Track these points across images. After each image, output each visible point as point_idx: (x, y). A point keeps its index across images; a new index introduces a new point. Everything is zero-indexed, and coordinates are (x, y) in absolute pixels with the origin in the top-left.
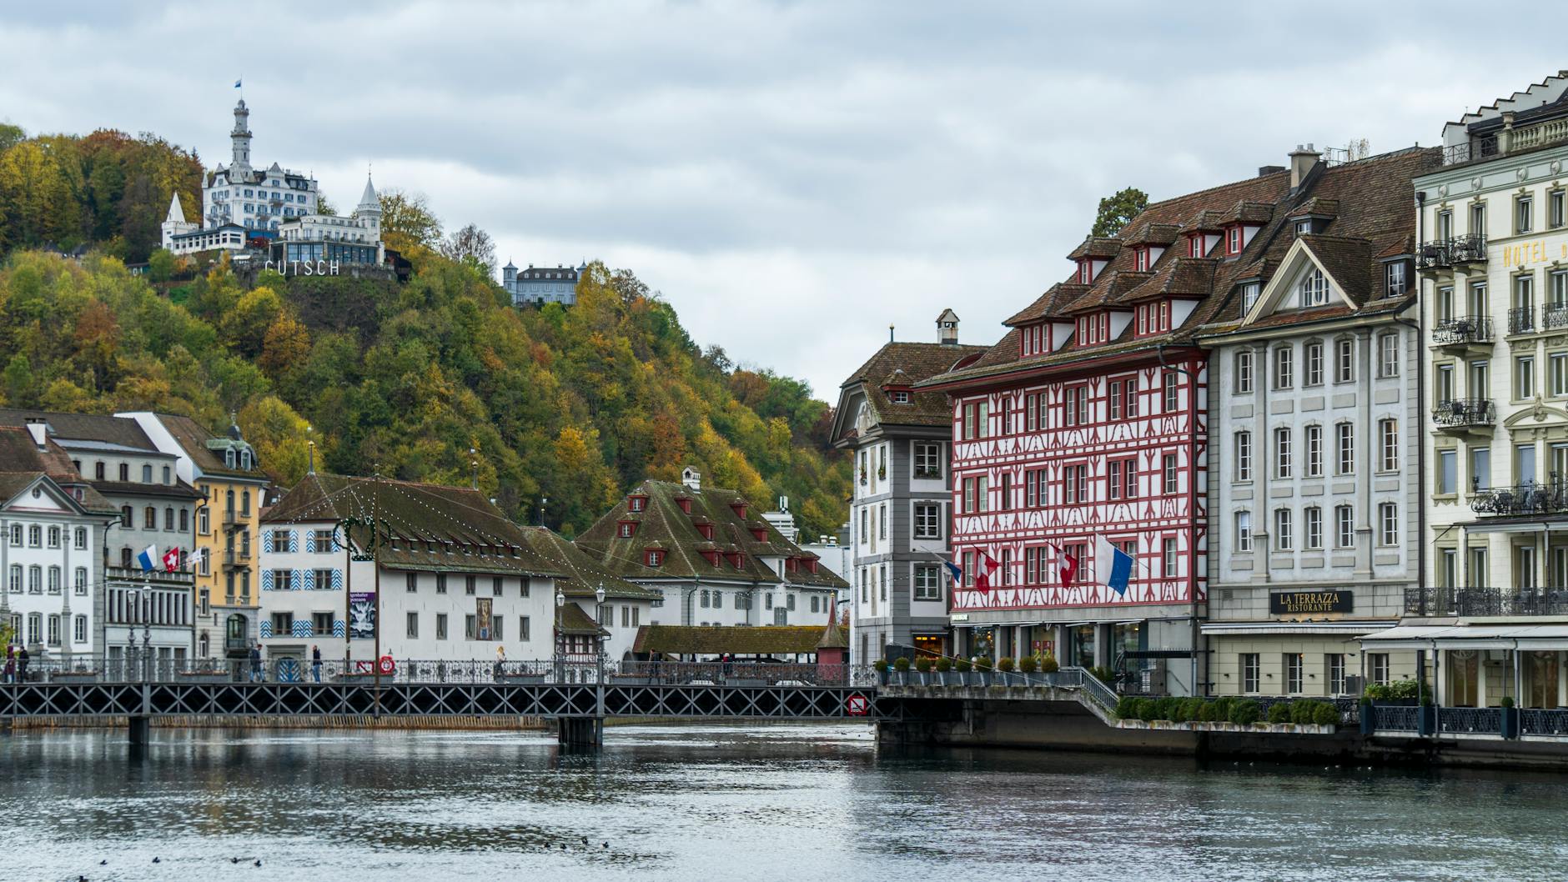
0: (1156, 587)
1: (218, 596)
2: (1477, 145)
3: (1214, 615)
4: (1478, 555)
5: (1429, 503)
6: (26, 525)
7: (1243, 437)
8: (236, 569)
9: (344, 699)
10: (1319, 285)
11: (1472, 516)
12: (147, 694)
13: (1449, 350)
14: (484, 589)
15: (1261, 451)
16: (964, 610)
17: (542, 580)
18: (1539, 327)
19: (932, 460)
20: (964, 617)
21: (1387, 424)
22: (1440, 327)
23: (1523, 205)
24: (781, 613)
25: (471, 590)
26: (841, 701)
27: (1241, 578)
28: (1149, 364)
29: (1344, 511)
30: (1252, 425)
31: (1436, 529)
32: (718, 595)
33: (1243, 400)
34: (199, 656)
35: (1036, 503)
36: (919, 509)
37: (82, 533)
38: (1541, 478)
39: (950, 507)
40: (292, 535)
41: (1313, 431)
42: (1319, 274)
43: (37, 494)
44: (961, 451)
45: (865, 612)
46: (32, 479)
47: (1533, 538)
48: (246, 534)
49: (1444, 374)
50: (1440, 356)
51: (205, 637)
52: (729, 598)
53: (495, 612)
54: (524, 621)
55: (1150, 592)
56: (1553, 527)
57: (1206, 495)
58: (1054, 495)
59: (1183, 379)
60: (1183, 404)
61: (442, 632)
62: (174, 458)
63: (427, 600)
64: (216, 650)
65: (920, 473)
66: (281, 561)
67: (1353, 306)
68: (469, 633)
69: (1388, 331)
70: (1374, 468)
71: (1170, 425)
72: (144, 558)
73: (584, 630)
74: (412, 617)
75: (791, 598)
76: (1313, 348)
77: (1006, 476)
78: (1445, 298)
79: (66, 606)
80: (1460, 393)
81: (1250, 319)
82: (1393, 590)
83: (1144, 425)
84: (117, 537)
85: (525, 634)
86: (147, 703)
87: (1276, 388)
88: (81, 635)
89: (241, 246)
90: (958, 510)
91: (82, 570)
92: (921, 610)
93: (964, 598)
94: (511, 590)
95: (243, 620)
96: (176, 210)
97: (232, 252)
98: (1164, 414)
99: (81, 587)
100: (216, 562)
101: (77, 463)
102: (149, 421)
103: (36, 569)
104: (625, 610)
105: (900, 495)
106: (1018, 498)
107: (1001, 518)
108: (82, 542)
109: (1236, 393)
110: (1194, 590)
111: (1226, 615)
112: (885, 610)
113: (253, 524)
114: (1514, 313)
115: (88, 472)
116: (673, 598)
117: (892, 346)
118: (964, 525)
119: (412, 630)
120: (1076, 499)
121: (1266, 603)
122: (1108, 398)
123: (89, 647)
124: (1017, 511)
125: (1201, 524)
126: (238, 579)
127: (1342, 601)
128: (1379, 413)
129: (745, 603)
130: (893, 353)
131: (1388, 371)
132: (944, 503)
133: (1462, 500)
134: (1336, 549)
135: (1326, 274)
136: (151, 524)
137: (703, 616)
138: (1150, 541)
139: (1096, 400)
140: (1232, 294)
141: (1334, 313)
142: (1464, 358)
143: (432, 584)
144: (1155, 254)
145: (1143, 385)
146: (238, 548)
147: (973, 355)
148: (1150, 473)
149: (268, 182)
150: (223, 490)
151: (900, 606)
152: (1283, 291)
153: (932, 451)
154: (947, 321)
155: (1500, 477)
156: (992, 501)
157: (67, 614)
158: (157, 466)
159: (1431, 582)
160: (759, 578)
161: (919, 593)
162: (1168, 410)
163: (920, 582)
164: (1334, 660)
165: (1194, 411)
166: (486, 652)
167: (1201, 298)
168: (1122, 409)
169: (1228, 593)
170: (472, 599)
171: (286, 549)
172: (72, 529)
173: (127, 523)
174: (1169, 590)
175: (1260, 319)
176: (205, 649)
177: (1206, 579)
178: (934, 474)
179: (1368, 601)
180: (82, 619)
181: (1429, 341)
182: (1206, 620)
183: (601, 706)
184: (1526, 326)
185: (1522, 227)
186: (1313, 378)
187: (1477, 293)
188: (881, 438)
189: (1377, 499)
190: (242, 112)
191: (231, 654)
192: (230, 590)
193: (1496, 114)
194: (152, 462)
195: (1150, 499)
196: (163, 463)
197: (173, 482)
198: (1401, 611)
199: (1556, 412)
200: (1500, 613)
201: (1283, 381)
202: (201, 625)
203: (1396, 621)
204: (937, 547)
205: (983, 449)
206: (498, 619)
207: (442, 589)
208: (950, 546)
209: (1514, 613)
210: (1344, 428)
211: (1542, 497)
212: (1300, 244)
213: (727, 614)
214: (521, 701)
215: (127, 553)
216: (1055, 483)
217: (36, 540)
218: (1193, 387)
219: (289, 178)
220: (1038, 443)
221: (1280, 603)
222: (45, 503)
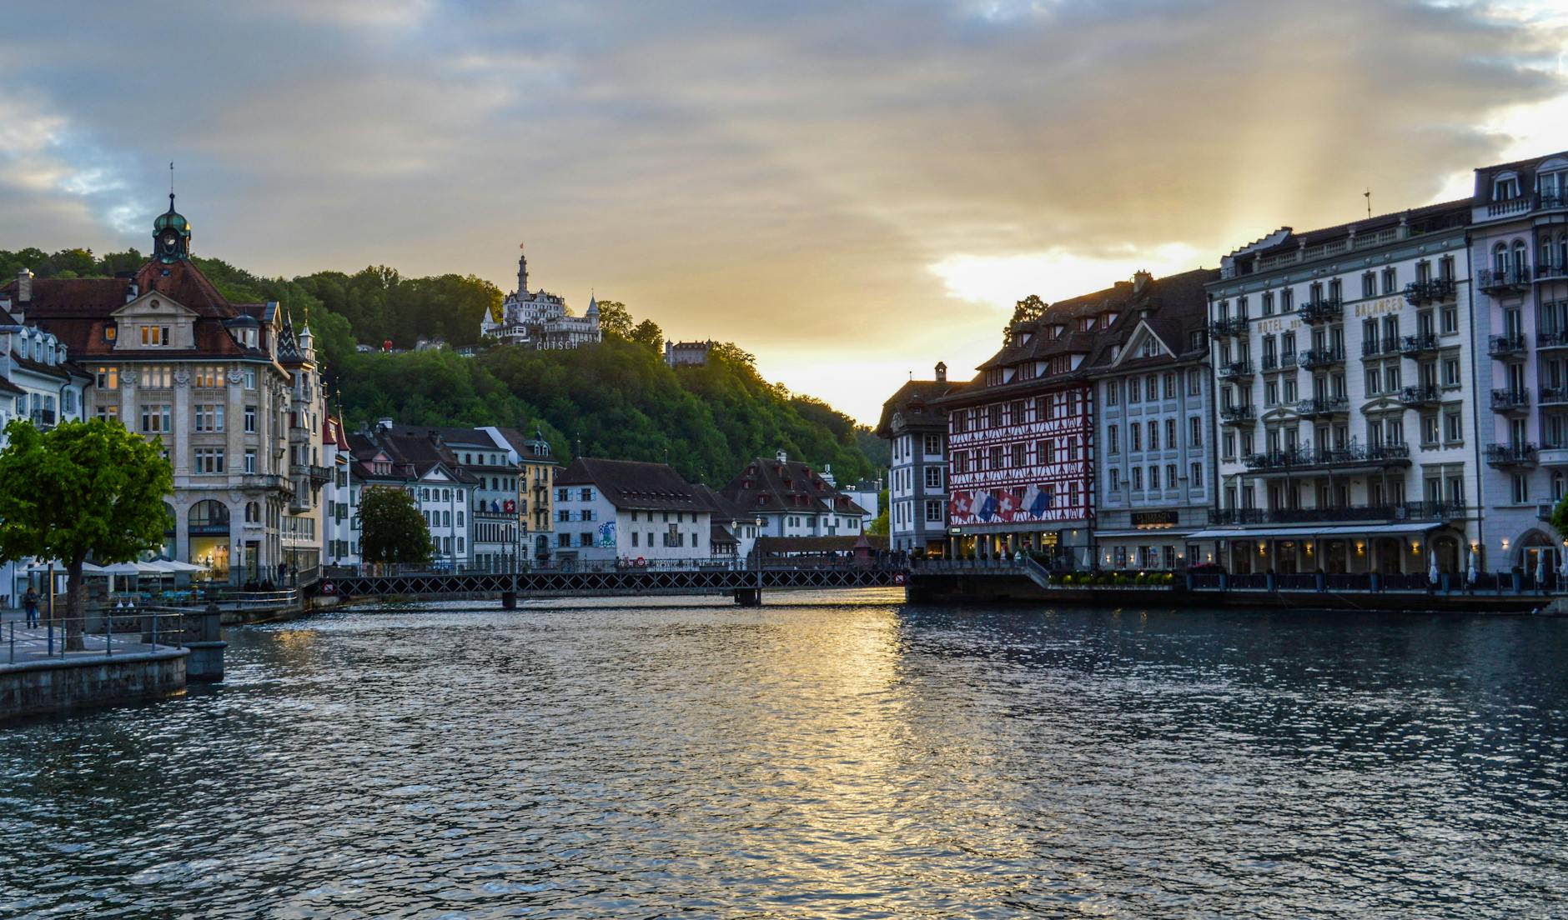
0: (1066, 512)
1: (531, 526)
2: (1239, 268)
3: (1099, 526)
4: (1248, 491)
5: (1220, 463)
6: (431, 489)
7: (1113, 429)
8: (540, 511)
9: (621, 581)
10: (1154, 345)
11: (1245, 469)
12: (515, 580)
13: (1229, 379)
14: (673, 520)
15: (1124, 438)
16: (957, 526)
17: (704, 513)
18: (1280, 366)
19: (935, 445)
20: (958, 530)
21: (1195, 421)
22: (1223, 367)
23: (1268, 299)
24: (832, 529)
25: (666, 520)
26: (890, 577)
27: (1115, 505)
28: (1059, 390)
29: (1171, 468)
30: (1117, 421)
31: (1225, 477)
32: (798, 519)
33: (1113, 409)
34: (522, 559)
35: (997, 466)
36: (929, 471)
37: (460, 494)
38: (1283, 448)
39: (947, 470)
40: (569, 492)
41: (1153, 425)
42: (1154, 338)
43: (436, 473)
44: (954, 439)
45: (899, 528)
46: (434, 464)
47: (1280, 480)
48: (546, 492)
49: (1226, 392)
50: (1224, 383)
51: (525, 548)
52: (803, 520)
53: (679, 531)
54: (695, 536)
55: (1063, 514)
56: (1292, 474)
57: (1093, 461)
58: (1007, 462)
59: (1079, 398)
60: (1079, 411)
61: (651, 543)
62: (507, 451)
63: (642, 526)
64: (531, 556)
65: (928, 452)
66: (563, 506)
67: (1174, 356)
68: (666, 543)
69: (1194, 370)
70: (1188, 444)
71: (1072, 423)
72: (494, 505)
73: (726, 540)
74: (635, 535)
75: (837, 521)
76: (1151, 379)
77: (979, 452)
78: (1225, 350)
79: (453, 533)
80: (1236, 402)
81: (1116, 364)
82: (1201, 511)
83: (1057, 423)
84: (478, 494)
85: (695, 543)
86: (514, 585)
87: (1131, 402)
88: (461, 549)
89: (524, 335)
90: (952, 471)
91: (461, 513)
92: (930, 526)
93: (956, 520)
94: (687, 520)
95: (545, 539)
96: (488, 315)
97: (519, 338)
98: (1068, 417)
99: (461, 523)
100: (530, 506)
101: (456, 455)
102: (493, 432)
103: (437, 513)
104: (748, 529)
105: (918, 463)
106: (986, 464)
107: (977, 475)
108: (460, 498)
109: (1109, 405)
110: (1087, 513)
111: (1106, 526)
112: (910, 527)
113: (549, 485)
114: (1264, 358)
115: (462, 460)
116: (773, 523)
117: (911, 382)
118: (957, 480)
119: (635, 542)
120: (1019, 463)
121: (1129, 519)
122: (1036, 409)
123: (465, 555)
124: (985, 471)
125: (1091, 476)
126: (542, 516)
127: (1171, 516)
128: (1190, 413)
129: (813, 523)
130: (912, 387)
131: (1195, 392)
132: (942, 468)
133: (1239, 461)
134: (1168, 489)
135: (1158, 338)
136: (495, 487)
137: (790, 531)
138: (1062, 486)
139: (1029, 410)
140: (1104, 350)
141: (1164, 360)
142: (1237, 383)
143: (646, 517)
144: (1059, 331)
145: (1056, 401)
146: (542, 499)
147: (958, 387)
148: (1061, 449)
149: (538, 299)
150: (533, 468)
151: (919, 524)
152: (1134, 349)
153: (935, 439)
154: (941, 368)
155: (1260, 447)
156: (972, 466)
157: (453, 537)
158: (499, 455)
159: (1222, 506)
160: (821, 510)
161: (930, 517)
162: (1071, 415)
163: (930, 511)
164: (1168, 549)
165: (1085, 415)
166: (676, 553)
167: (1087, 354)
168: (1045, 415)
169: (1107, 514)
170: (666, 525)
171: (566, 499)
172: (455, 491)
173: (483, 487)
174: (1074, 513)
175: (1123, 363)
176: (525, 555)
177: (1095, 507)
178: (937, 453)
179: (1186, 517)
180: (461, 540)
181: (1218, 374)
182: (1095, 529)
183: (760, 582)
184: (1272, 365)
185: (1268, 312)
186: (1152, 396)
187: (1244, 347)
188: (906, 434)
189: (1190, 461)
190: (523, 263)
191: (538, 557)
192: (538, 522)
193: (1251, 250)
194: (496, 454)
195: (1062, 463)
196: (501, 454)
197: (507, 464)
198: (1206, 523)
199: (1291, 412)
200: (1261, 522)
201: (1135, 398)
202: (523, 542)
203: (1203, 528)
204: (940, 492)
205: (966, 437)
206: (681, 535)
207: (650, 519)
208: (947, 491)
209: (1270, 521)
210: (1170, 423)
211: (1284, 457)
212: (1143, 323)
213: (803, 530)
214: (716, 580)
215: (483, 503)
216: (1007, 455)
217: (437, 498)
218: (1085, 402)
219: (549, 297)
220: (998, 433)
221: (1138, 517)
222: (441, 477)
